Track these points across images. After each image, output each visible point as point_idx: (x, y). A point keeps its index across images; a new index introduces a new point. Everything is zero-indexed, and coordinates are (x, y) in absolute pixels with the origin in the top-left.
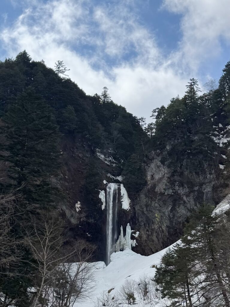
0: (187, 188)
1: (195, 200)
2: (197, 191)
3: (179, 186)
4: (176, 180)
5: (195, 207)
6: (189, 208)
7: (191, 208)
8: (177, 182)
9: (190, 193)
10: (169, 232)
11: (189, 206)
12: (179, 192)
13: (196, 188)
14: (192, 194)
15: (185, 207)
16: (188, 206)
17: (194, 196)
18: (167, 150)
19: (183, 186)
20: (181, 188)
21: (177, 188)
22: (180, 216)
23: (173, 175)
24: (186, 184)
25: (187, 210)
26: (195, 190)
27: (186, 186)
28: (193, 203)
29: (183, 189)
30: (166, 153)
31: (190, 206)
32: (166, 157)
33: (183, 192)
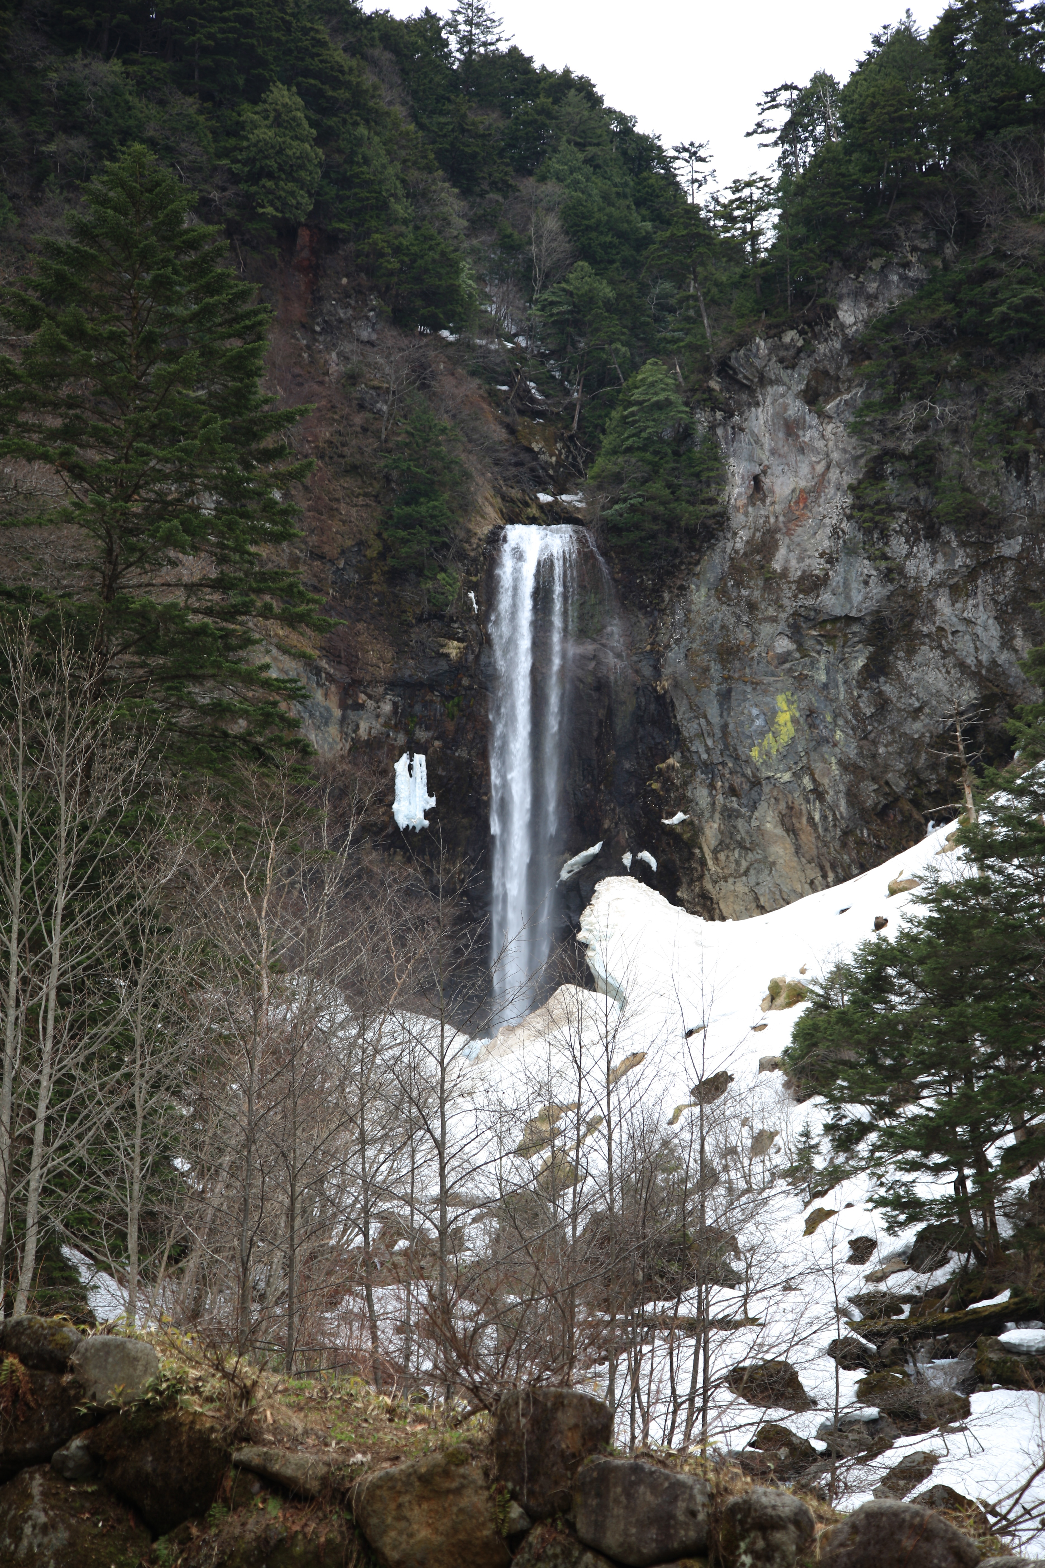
0: (954, 544)
1: (1002, 619)
2: (1018, 559)
3: (913, 538)
4: (895, 501)
5: (1003, 657)
6: (970, 661)
7: (979, 662)
8: (896, 514)
9: (972, 575)
10: (852, 797)
11: (972, 650)
12: (911, 568)
13: (1011, 547)
14: (984, 584)
15: (946, 653)
16: (964, 646)
17: (998, 593)
18: (842, 326)
19: (932, 535)
20: (923, 549)
21: (898, 546)
22: (917, 705)
23: (874, 474)
24: (948, 523)
25: (955, 673)
26: (1002, 559)
27: (949, 535)
28: (995, 630)
29: (935, 553)
30: (838, 346)
31: (976, 649)
32: (839, 368)
33: (931, 572)
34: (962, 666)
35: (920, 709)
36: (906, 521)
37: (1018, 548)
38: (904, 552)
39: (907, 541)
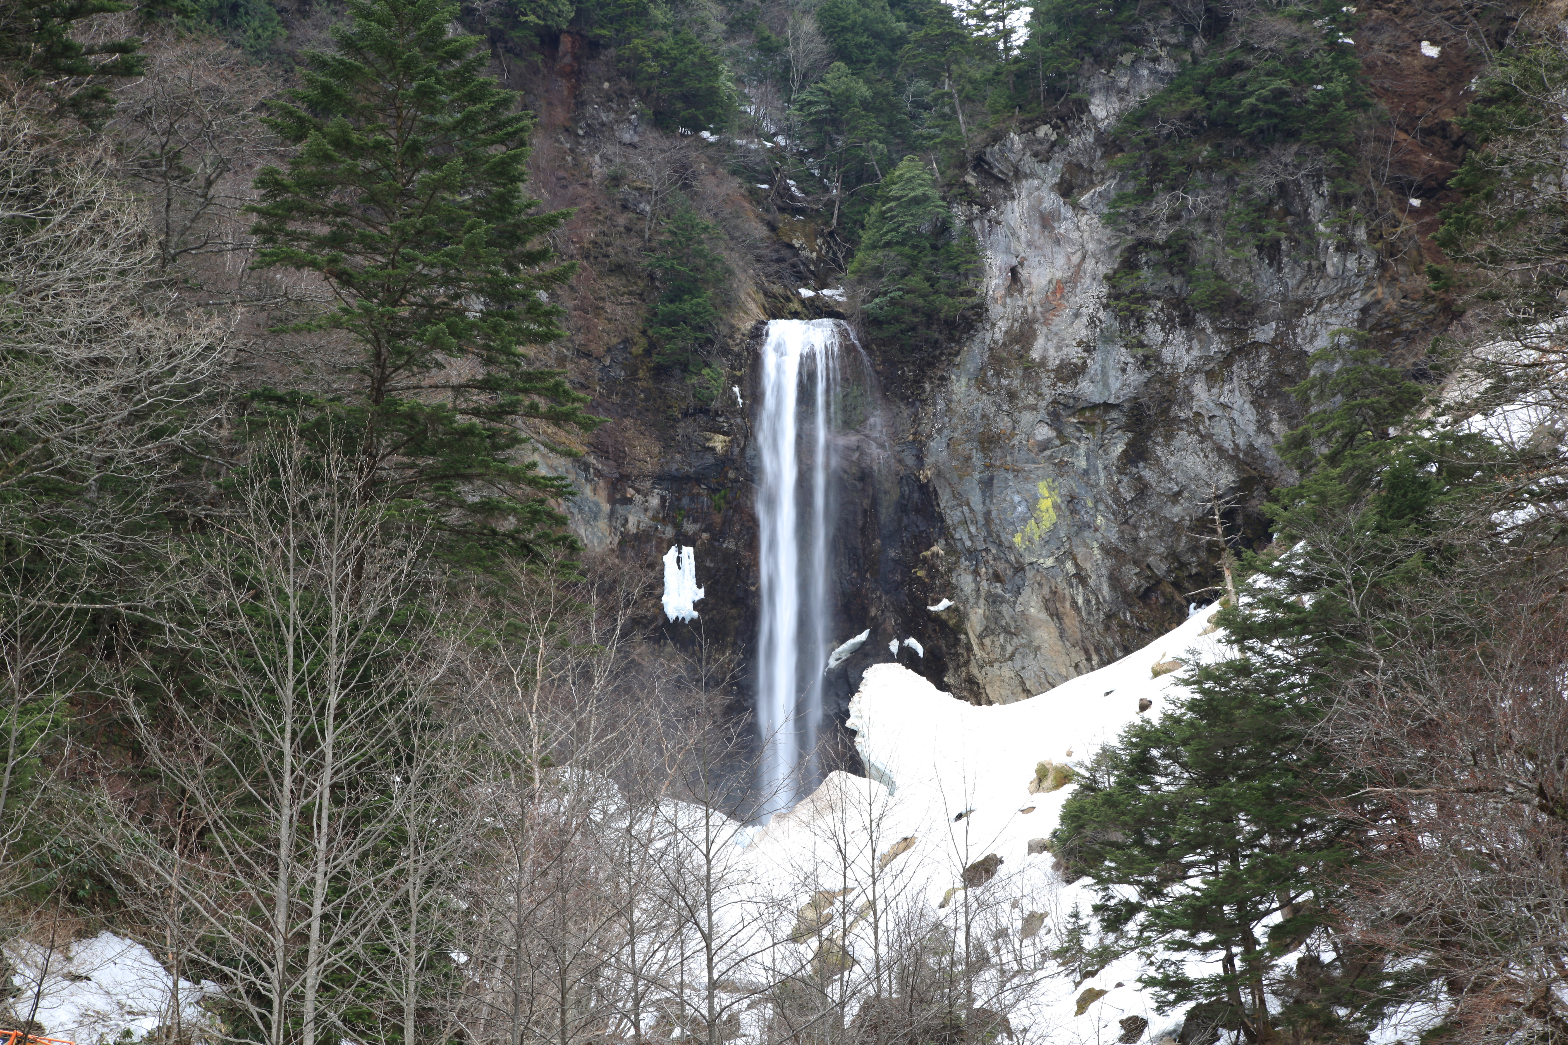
0: (1209, 331)
1: (1258, 402)
2: (1272, 344)
3: (1168, 326)
4: (1150, 290)
5: (1260, 441)
6: (1228, 445)
7: (1237, 446)
8: (1152, 302)
9: (1228, 360)
10: (1115, 580)
11: (1229, 435)
12: (1167, 354)
13: (1265, 333)
14: (1240, 369)
15: (1203, 438)
16: (1221, 431)
17: (1254, 378)
18: (1094, 120)
19: (1187, 322)
20: (1178, 336)
21: (1154, 334)
22: (1176, 489)
23: (1129, 264)
24: (1203, 310)
25: (1213, 457)
26: (1257, 345)
27: (1203, 322)
28: (1251, 414)
29: (1190, 340)
30: (1090, 139)
31: (1233, 432)
32: (1092, 161)
33: (1187, 359)
34: (1219, 450)
35: (1179, 493)
36: (1162, 309)
37: (1272, 334)
38: (1160, 339)
39: (1163, 329)
